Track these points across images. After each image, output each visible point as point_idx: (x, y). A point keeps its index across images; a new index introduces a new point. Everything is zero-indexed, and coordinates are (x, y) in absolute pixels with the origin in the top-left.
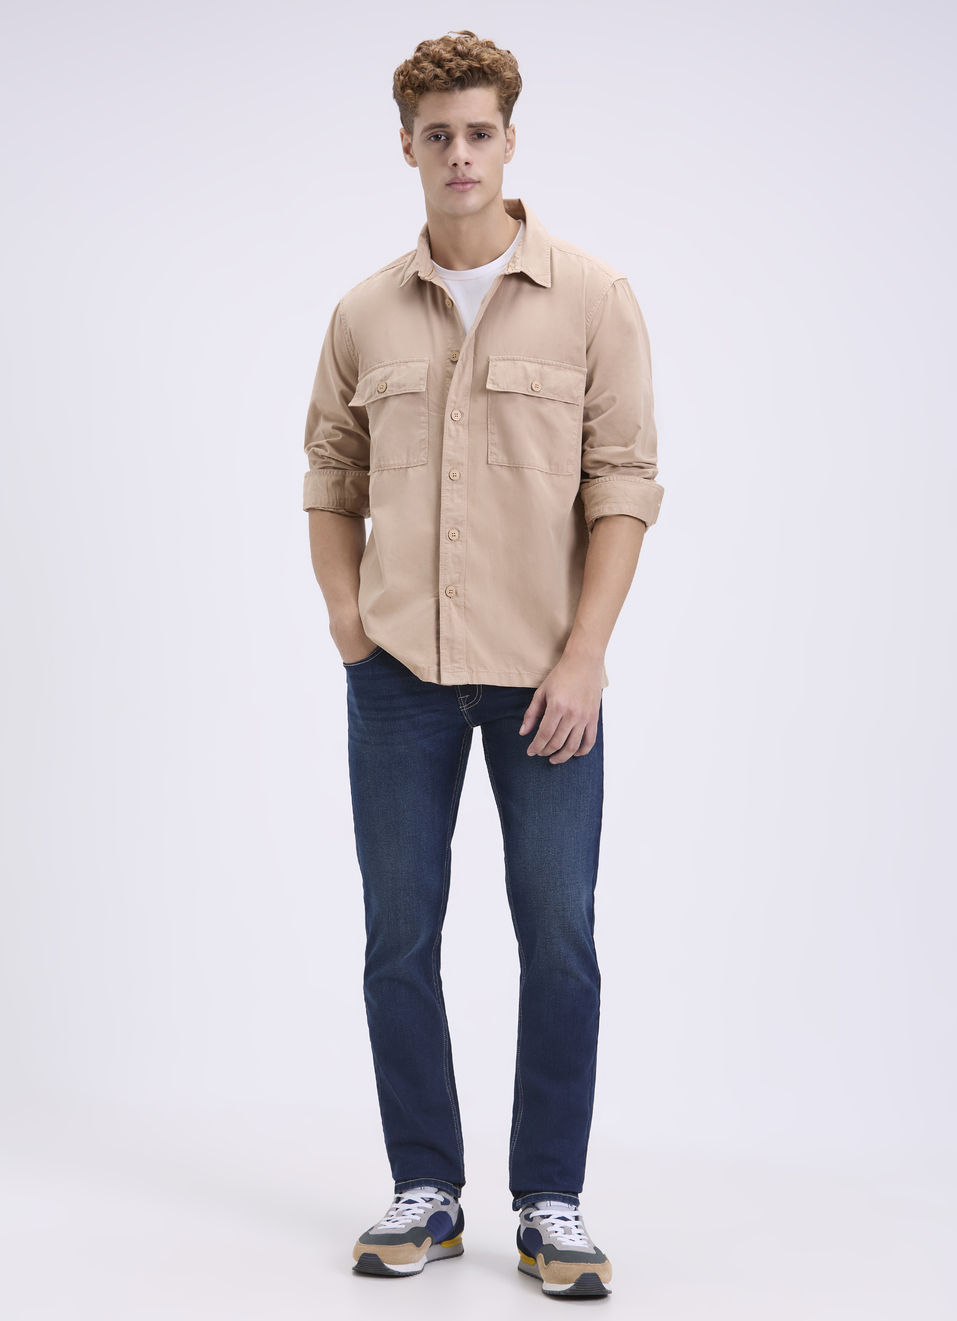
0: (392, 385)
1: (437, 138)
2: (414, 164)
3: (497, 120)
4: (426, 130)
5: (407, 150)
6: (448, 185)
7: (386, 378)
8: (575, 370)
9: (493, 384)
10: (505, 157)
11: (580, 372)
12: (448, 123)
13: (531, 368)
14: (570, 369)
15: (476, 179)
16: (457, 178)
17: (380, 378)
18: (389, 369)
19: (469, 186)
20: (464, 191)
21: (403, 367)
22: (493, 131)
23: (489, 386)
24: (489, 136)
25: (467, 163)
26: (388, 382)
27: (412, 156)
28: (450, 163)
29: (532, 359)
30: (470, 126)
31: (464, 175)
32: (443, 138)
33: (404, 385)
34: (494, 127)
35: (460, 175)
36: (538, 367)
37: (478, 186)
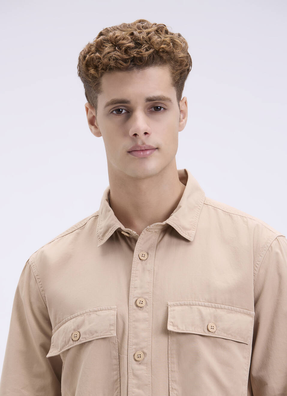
0: (85, 333)
1: (119, 111)
2: (98, 134)
3: (172, 94)
4: (108, 105)
5: (92, 122)
6: (129, 152)
7: (79, 327)
8: (245, 313)
9: (173, 326)
10: (180, 126)
11: (249, 315)
12: (128, 99)
13: (206, 311)
14: (240, 312)
15: (155, 146)
16: (137, 146)
17: (73, 327)
18: (80, 319)
19: (148, 152)
20: (145, 158)
21: (93, 316)
22: (168, 103)
23: (170, 328)
24: (165, 109)
25: (146, 133)
26: (82, 330)
27: (96, 127)
28: (131, 133)
29: (206, 304)
30: (149, 100)
31: (144, 144)
32: (124, 111)
33: (96, 332)
34: (169, 100)
35: (140, 143)
36: (212, 310)
37: (156, 153)
